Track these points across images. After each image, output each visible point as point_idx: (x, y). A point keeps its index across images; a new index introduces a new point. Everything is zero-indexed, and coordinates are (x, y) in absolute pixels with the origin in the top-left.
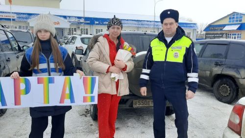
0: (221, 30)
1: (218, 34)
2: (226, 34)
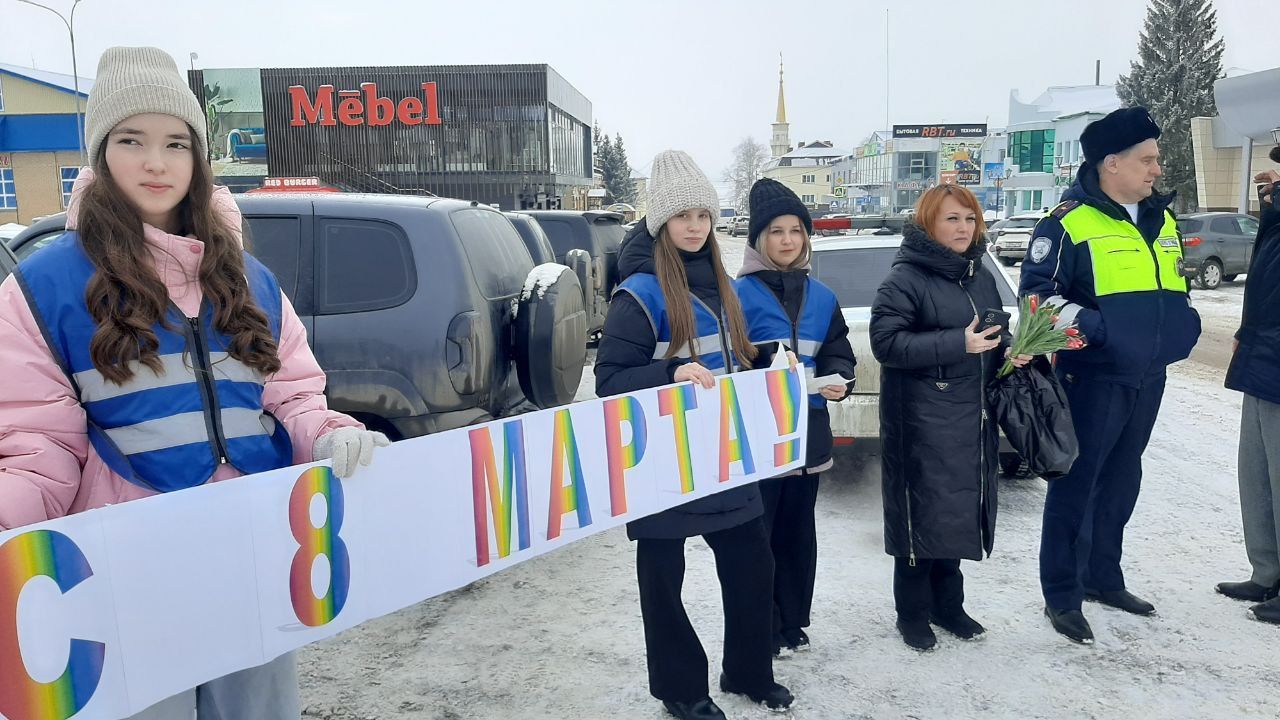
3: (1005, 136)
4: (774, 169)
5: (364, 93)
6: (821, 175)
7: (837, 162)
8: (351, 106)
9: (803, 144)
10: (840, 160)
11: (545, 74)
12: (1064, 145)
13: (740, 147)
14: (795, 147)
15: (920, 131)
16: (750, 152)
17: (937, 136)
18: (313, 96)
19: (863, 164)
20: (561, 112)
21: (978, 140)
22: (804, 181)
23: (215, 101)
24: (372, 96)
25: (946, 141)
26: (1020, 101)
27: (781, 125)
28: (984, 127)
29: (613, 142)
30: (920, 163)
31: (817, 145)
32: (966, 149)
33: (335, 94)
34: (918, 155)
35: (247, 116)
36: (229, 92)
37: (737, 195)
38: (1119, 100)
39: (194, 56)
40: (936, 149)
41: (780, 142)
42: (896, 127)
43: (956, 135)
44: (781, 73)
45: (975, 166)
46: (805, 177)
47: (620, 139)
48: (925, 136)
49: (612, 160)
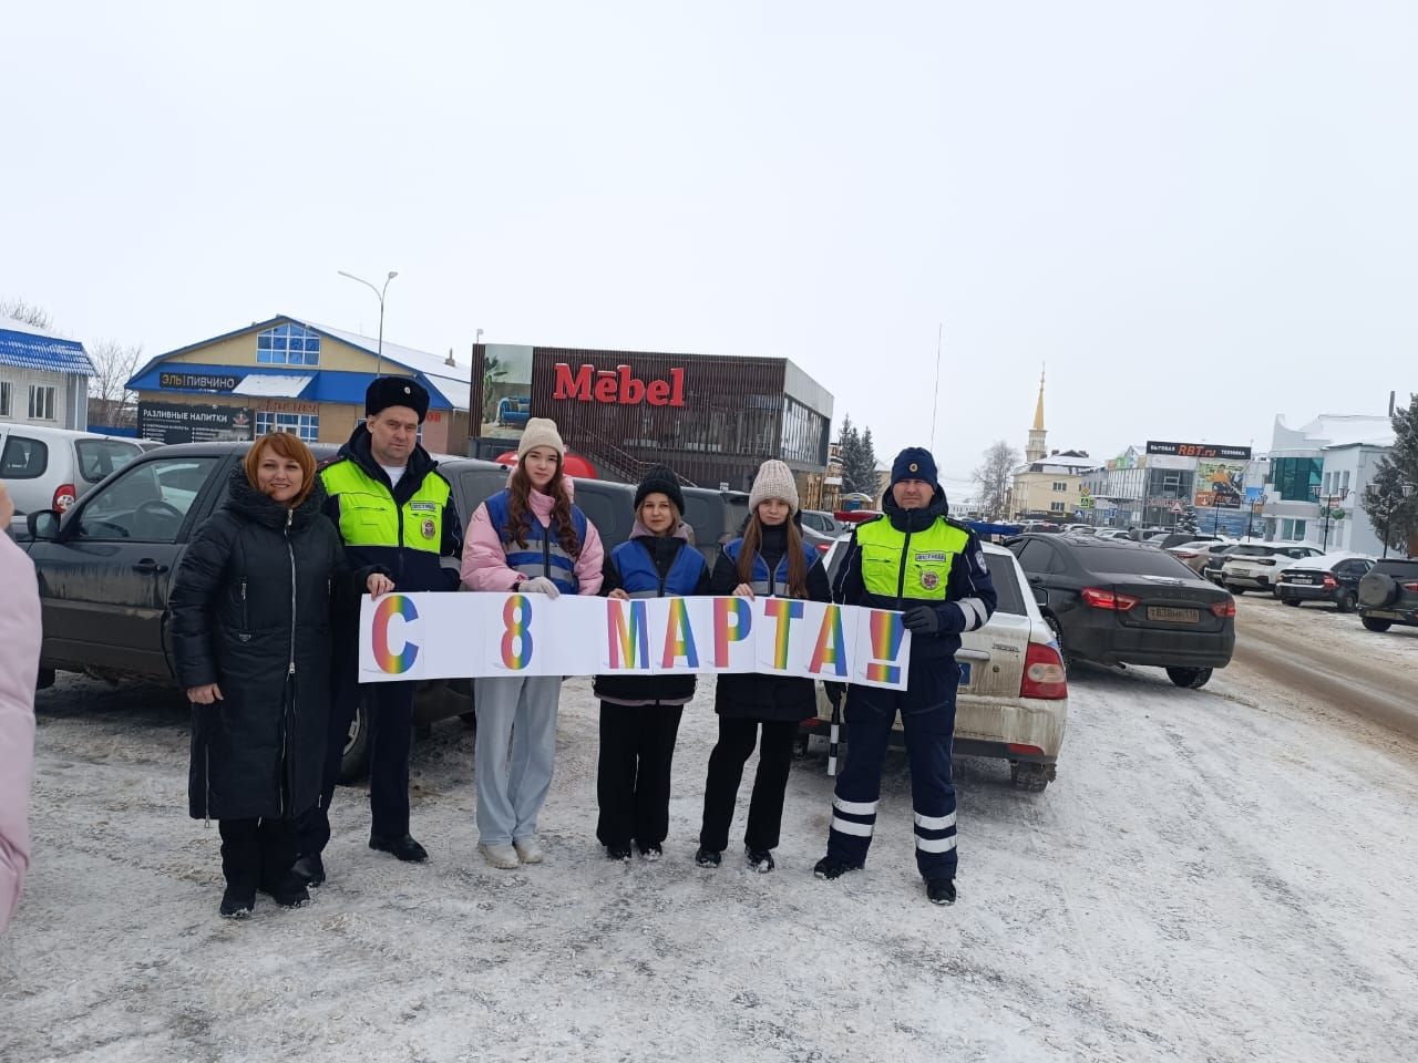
0: (226, 391)
1: (209, 410)
2: (250, 414)
3: (1268, 461)
4: (1024, 474)
5: (620, 374)
6: (1073, 484)
7: (1088, 472)
8: (607, 385)
9: (1057, 452)
10: (1092, 471)
11: (784, 368)
12: (1332, 476)
13: (992, 449)
14: (1049, 453)
15: (1177, 449)
16: (1002, 456)
17: (1194, 455)
18: (575, 374)
19: (1115, 477)
20: (799, 403)
21: (1239, 463)
22: (1055, 488)
23: (492, 372)
24: (626, 378)
25: (1204, 461)
26: (1286, 427)
27: (1038, 432)
28: (1247, 450)
29: (861, 435)
30: (1175, 481)
31: (1071, 454)
32: (1226, 471)
33: (594, 374)
34: (1174, 473)
35: (517, 388)
36: (505, 365)
37: (985, 496)
38: (1395, 433)
39: (480, 332)
40: (1192, 468)
41: (1035, 449)
42: (1150, 444)
43: (1215, 456)
44: (1043, 381)
45: (1236, 489)
46: (1055, 484)
47: (868, 433)
48: (1182, 455)
49: (858, 451)
